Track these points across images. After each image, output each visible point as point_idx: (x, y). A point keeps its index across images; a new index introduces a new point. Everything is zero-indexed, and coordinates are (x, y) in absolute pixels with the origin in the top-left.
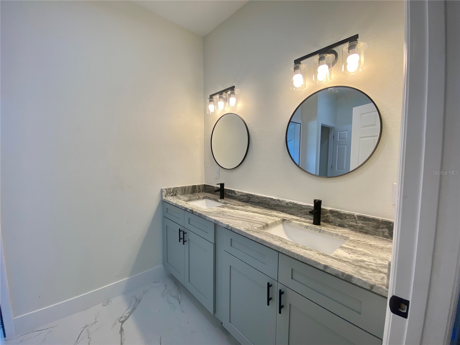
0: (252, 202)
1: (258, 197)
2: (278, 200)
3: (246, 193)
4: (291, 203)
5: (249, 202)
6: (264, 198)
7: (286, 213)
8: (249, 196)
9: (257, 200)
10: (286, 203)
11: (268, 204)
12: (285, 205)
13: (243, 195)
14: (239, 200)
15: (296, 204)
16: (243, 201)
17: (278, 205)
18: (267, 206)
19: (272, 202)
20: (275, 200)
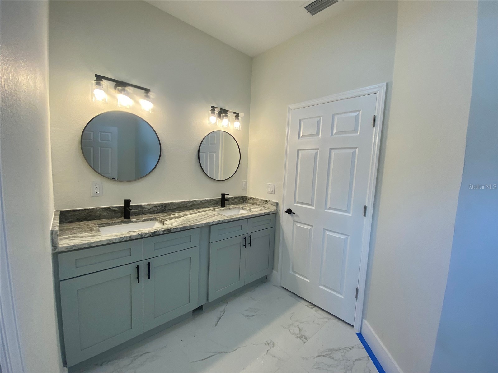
0: (168, 210)
1: (175, 204)
2: (195, 201)
3: (160, 204)
4: (203, 200)
5: (165, 212)
6: (182, 202)
7: (200, 208)
8: (164, 205)
9: (174, 207)
10: (200, 201)
11: (186, 206)
12: (200, 203)
13: (156, 207)
14: (149, 213)
15: (207, 200)
16: (157, 213)
17: (195, 205)
18: (185, 209)
19: (190, 204)
20: (192, 201)
